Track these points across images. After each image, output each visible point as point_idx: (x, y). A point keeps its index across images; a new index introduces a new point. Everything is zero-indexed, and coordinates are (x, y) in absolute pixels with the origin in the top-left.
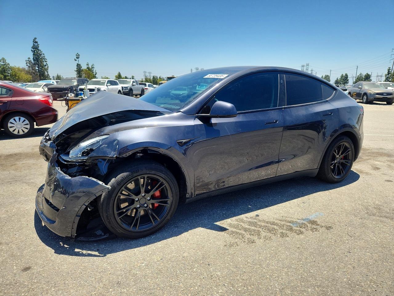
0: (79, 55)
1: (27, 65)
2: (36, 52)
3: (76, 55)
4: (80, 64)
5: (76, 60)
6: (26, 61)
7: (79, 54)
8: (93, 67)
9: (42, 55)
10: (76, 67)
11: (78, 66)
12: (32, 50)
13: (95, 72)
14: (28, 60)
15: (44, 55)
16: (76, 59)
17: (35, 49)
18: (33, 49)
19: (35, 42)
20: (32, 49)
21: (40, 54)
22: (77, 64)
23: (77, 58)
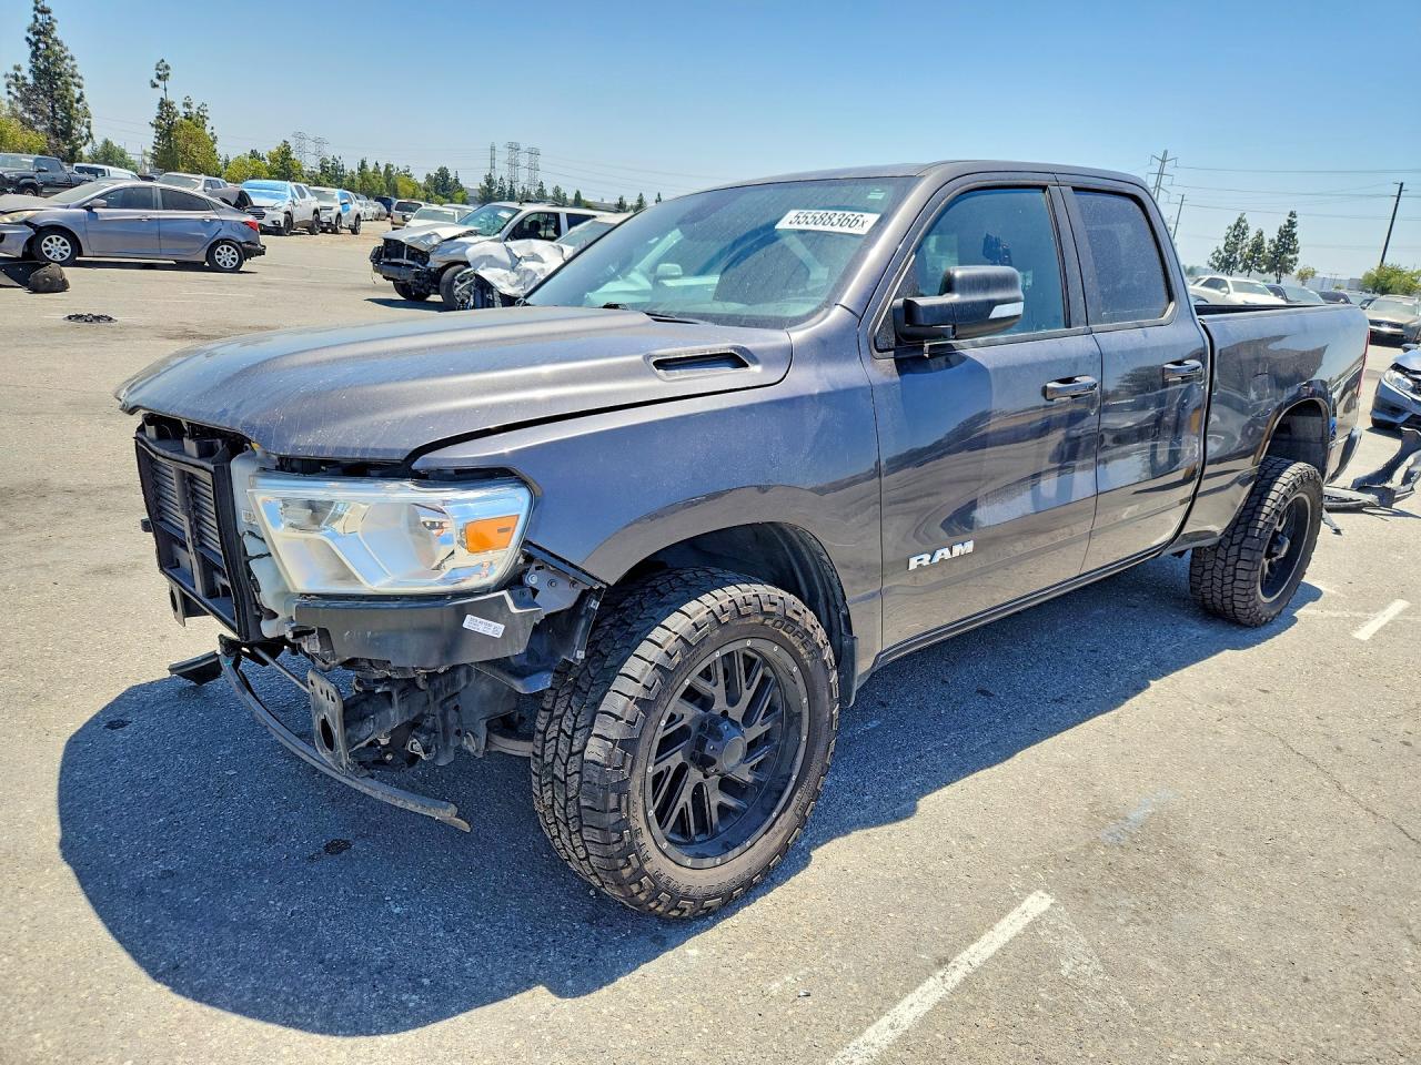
0: (167, 67)
1: (9, 93)
2: (41, 46)
3: (158, 65)
4: (170, 99)
5: (155, 86)
6: (6, 76)
7: (167, 62)
8: (201, 113)
9: (67, 61)
10: (156, 111)
11: (164, 105)
12: (28, 39)
13: (212, 134)
14: (13, 72)
15: (72, 59)
16: (157, 81)
17: (41, 36)
18: (34, 34)
19: (39, 11)
20: (31, 36)
21: (62, 55)
22: (159, 101)
23: (159, 77)
